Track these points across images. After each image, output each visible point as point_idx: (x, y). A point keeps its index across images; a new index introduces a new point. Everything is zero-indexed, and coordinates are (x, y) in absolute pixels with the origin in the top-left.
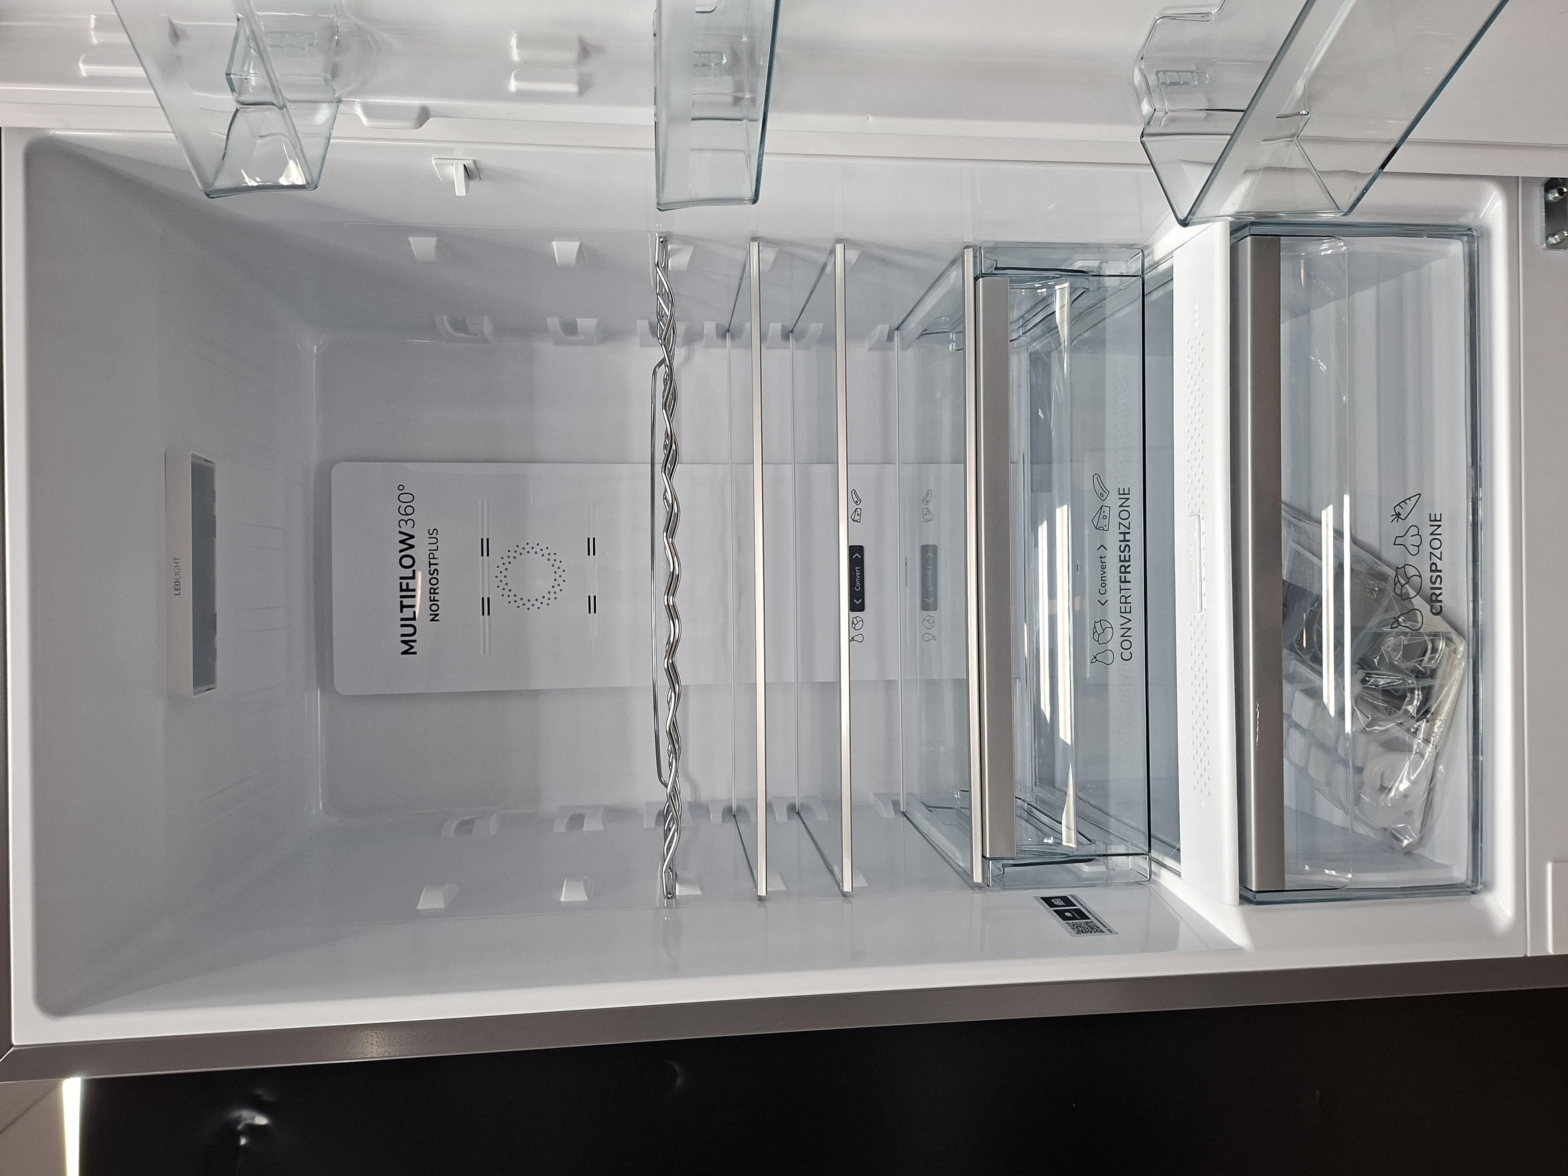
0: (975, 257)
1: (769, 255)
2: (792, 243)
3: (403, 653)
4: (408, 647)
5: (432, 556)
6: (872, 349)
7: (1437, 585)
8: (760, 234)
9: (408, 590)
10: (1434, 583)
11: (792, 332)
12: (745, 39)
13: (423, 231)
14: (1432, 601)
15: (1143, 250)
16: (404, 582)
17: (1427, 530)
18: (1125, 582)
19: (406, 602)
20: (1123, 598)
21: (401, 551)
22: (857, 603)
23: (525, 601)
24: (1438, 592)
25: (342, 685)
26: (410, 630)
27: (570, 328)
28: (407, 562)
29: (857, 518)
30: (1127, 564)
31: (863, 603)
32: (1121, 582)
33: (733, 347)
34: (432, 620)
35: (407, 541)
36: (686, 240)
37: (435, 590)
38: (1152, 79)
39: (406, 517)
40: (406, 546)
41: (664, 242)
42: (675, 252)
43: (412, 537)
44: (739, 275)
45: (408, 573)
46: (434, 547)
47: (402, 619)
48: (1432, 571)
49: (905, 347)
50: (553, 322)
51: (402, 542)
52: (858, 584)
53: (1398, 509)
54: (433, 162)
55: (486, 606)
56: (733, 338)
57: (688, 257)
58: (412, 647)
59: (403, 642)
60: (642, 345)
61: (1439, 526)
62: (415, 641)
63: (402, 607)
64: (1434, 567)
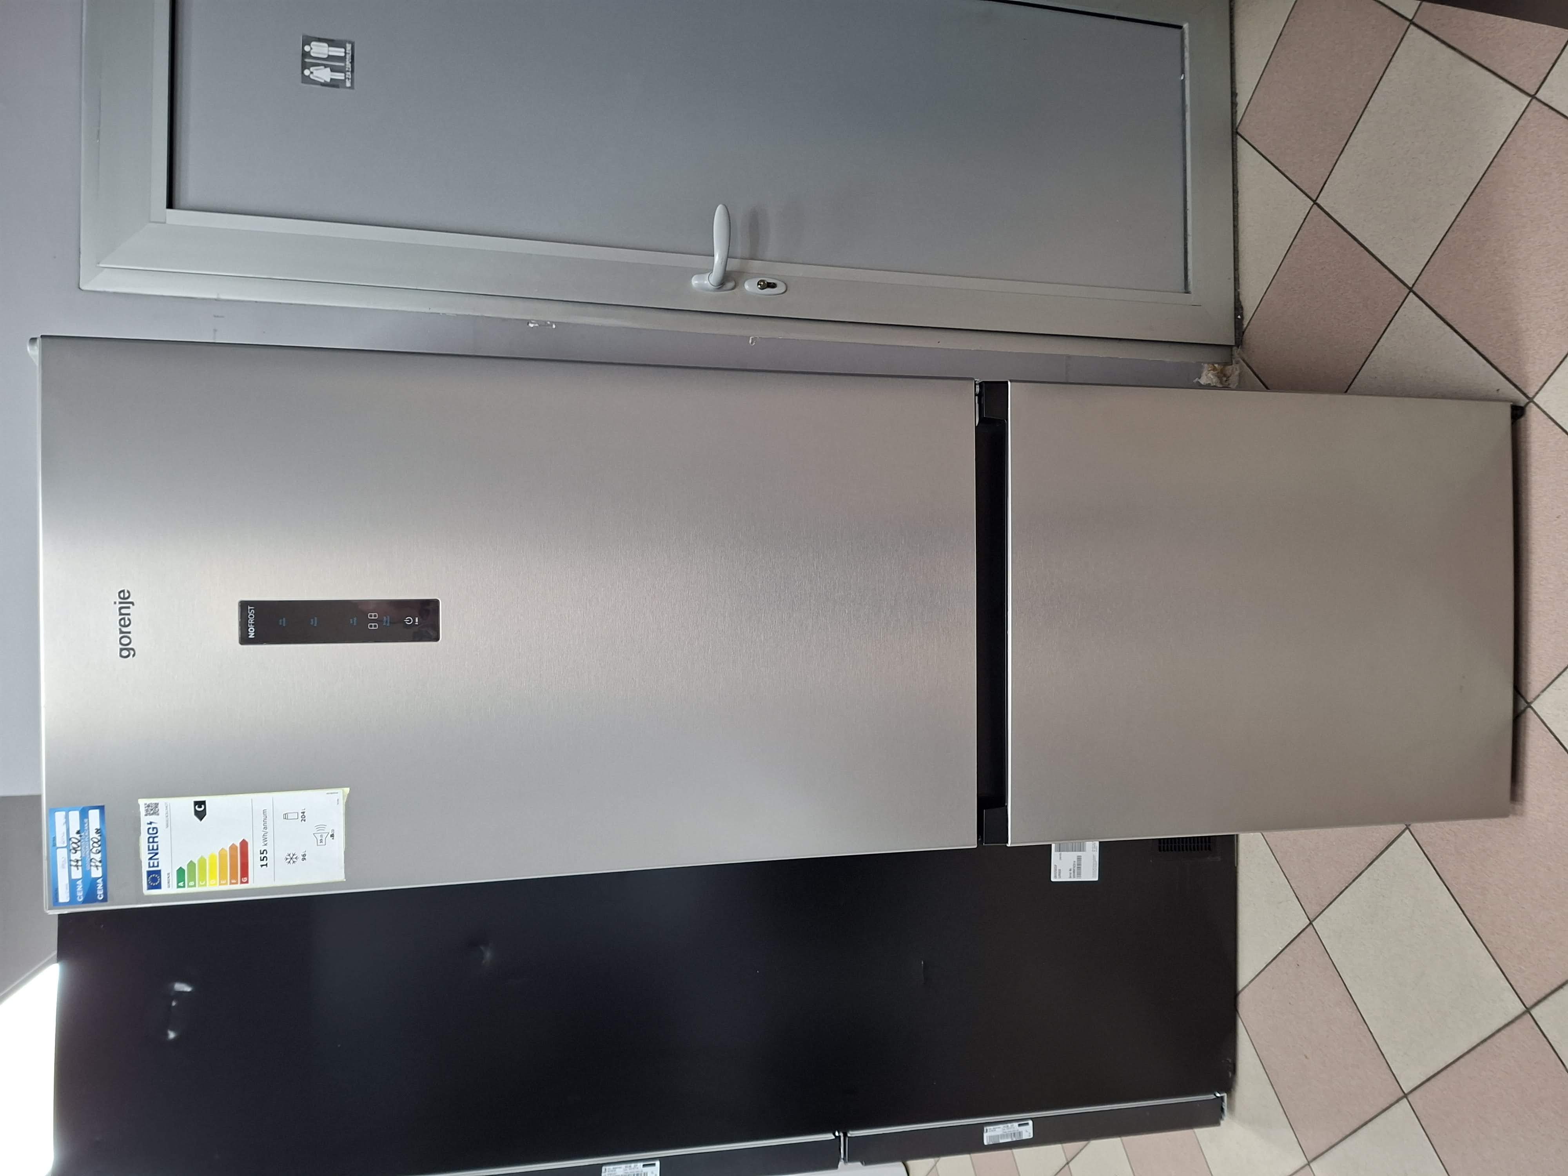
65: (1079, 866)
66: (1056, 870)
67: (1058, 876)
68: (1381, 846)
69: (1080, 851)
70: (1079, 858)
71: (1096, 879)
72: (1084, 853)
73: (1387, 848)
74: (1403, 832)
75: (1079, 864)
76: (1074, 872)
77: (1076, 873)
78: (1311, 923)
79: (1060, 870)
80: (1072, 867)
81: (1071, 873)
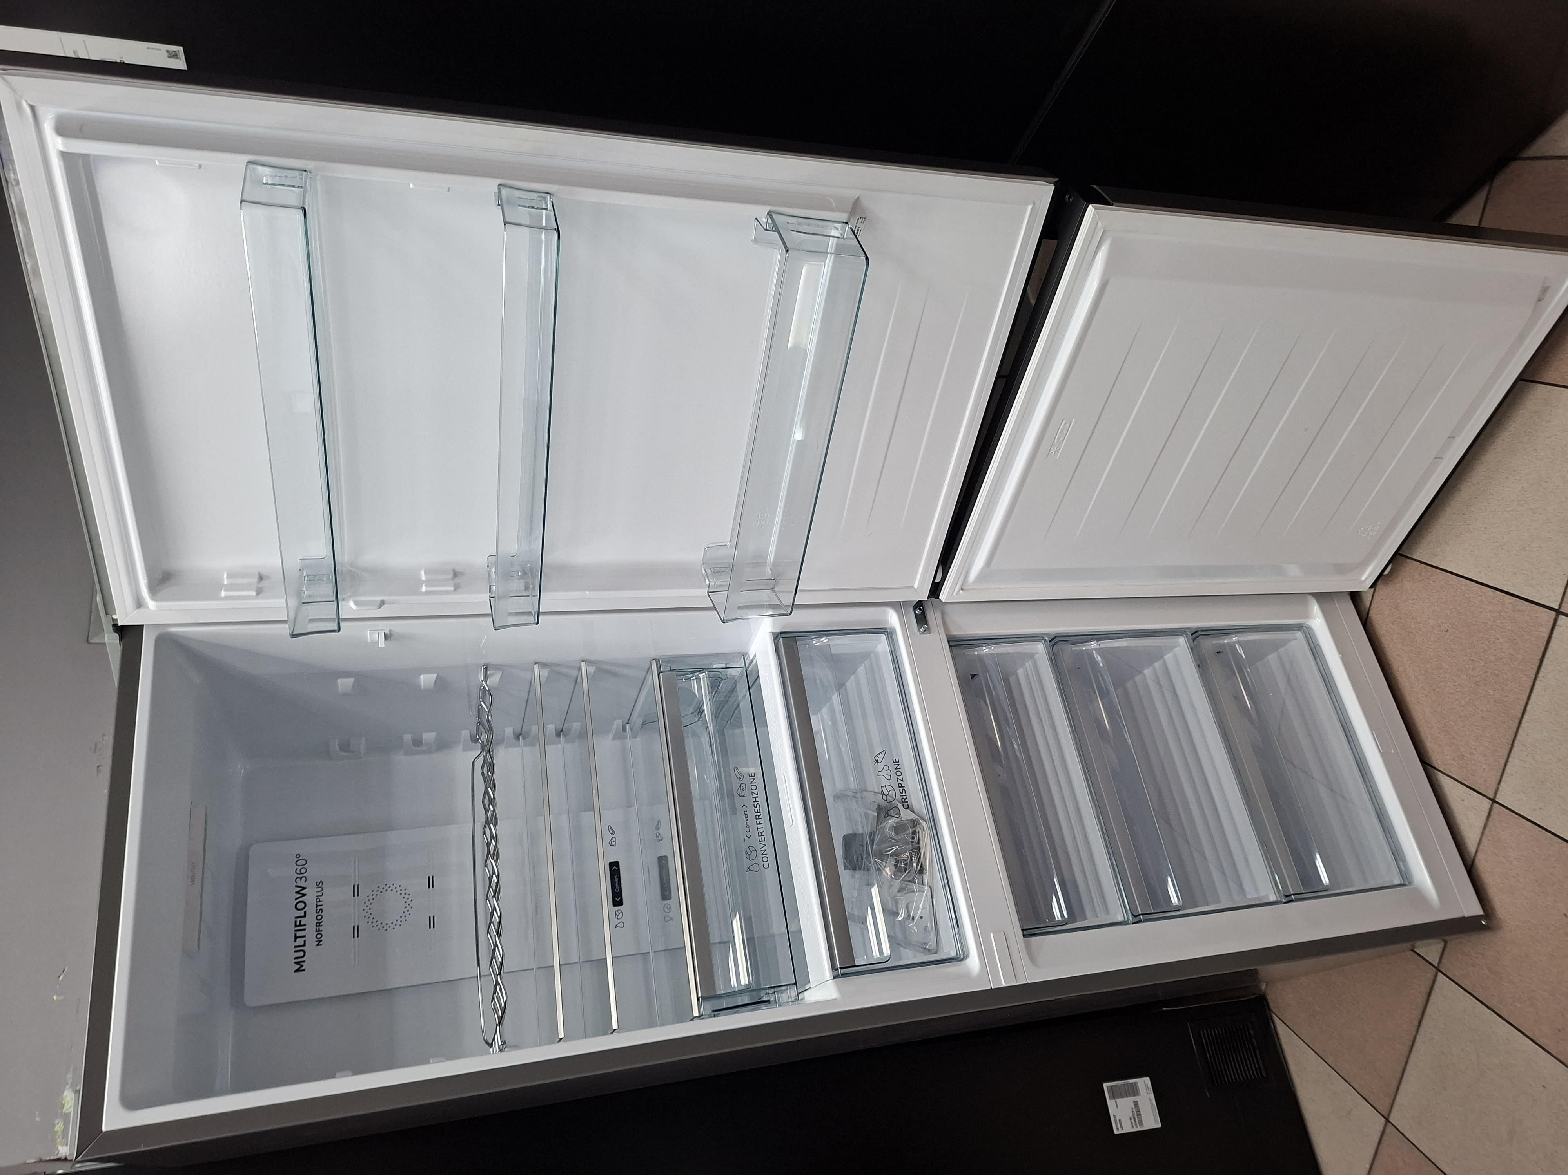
0: (657, 664)
1: (545, 672)
2: (559, 665)
3: (296, 971)
4: (299, 966)
5: (318, 900)
6: (614, 738)
7: (904, 794)
8: (539, 660)
9: (300, 925)
10: (902, 793)
11: (562, 731)
12: (528, 565)
13: (346, 674)
14: (903, 802)
15: (744, 655)
16: (298, 920)
17: (892, 768)
18: (760, 824)
19: (299, 934)
20: (760, 833)
21: (296, 899)
22: (617, 899)
23: (384, 924)
24: (905, 797)
25: (251, 998)
26: (302, 954)
27: (417, 742)
28: (301, 906)
29: (613, 843)
30: (759, 814)
31: (622, 899)
32: (757, 824)
33: (525, 745)
34: (317, 945)
35: (301, 892)
36: (498, 667)
37: (320, 923)
38: (709, 571)
39: (301, 876)
40: (300, 895)
41: (486, 670)
42: (491, 675)
43: (304, 888)
44: (527, 690)
45: (302, 913)
46: (320, 894)
47: (296, 947)
48: (899, 787)
49: (634, 736)
50: (407, 738)
51: (298, 892)
52: (617, 887)
53: (877, 758)
54: (369, 632)
55: (356, 931)
56: (524, 739)
57: (499, 678)
58: (302, 966)
59: (296, 963)
60: (464, 750)
61: (899, 765)
62: (304, 961)
63: (296, 938)
64: (900, 785)
65: (1138, 1113)
66: (1116, 1121)
67: (1120, 1129)
68: (1421, 1001)
69: (1135, 1095)
70: (1136, 1104)
71: (1160, 1126)
72: (1139, 1097)
73: (1427, 1001)
74: (1436, 976)
75: (1138, 1111)
76: (1135, 1121)
77: (1137, 1123)
78: (1387, 1120)
79: (1120, 1120)
80: (1131, 1115)
81: (1132, 1123)
